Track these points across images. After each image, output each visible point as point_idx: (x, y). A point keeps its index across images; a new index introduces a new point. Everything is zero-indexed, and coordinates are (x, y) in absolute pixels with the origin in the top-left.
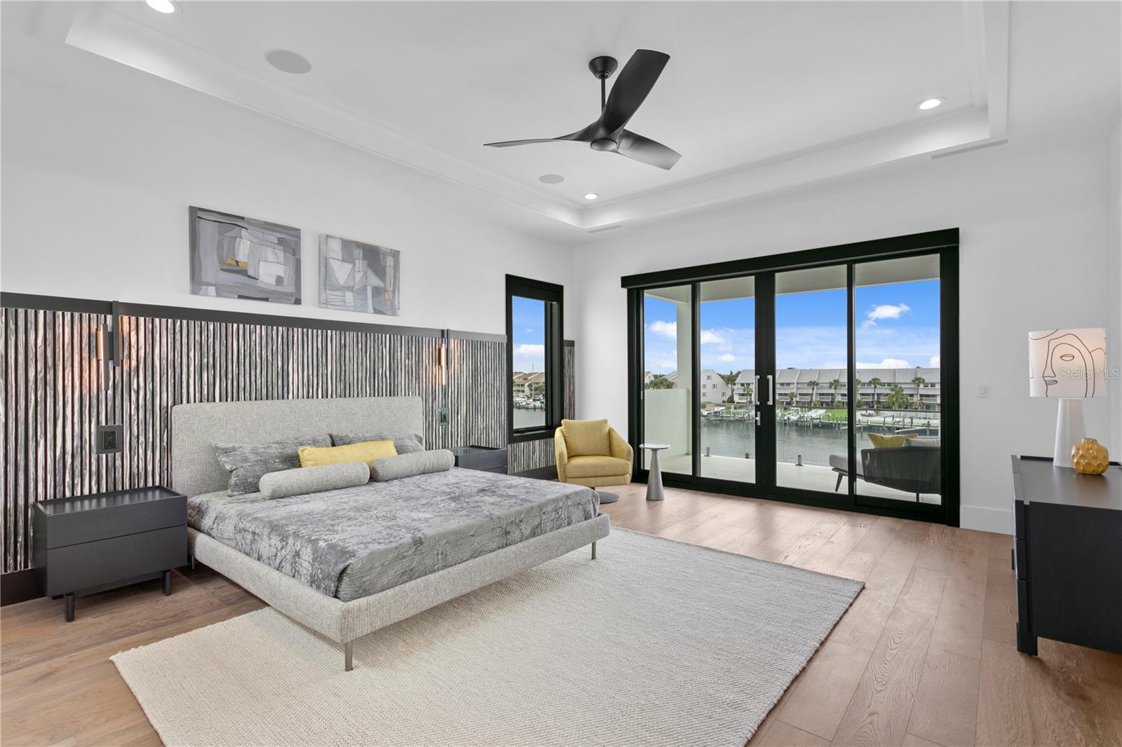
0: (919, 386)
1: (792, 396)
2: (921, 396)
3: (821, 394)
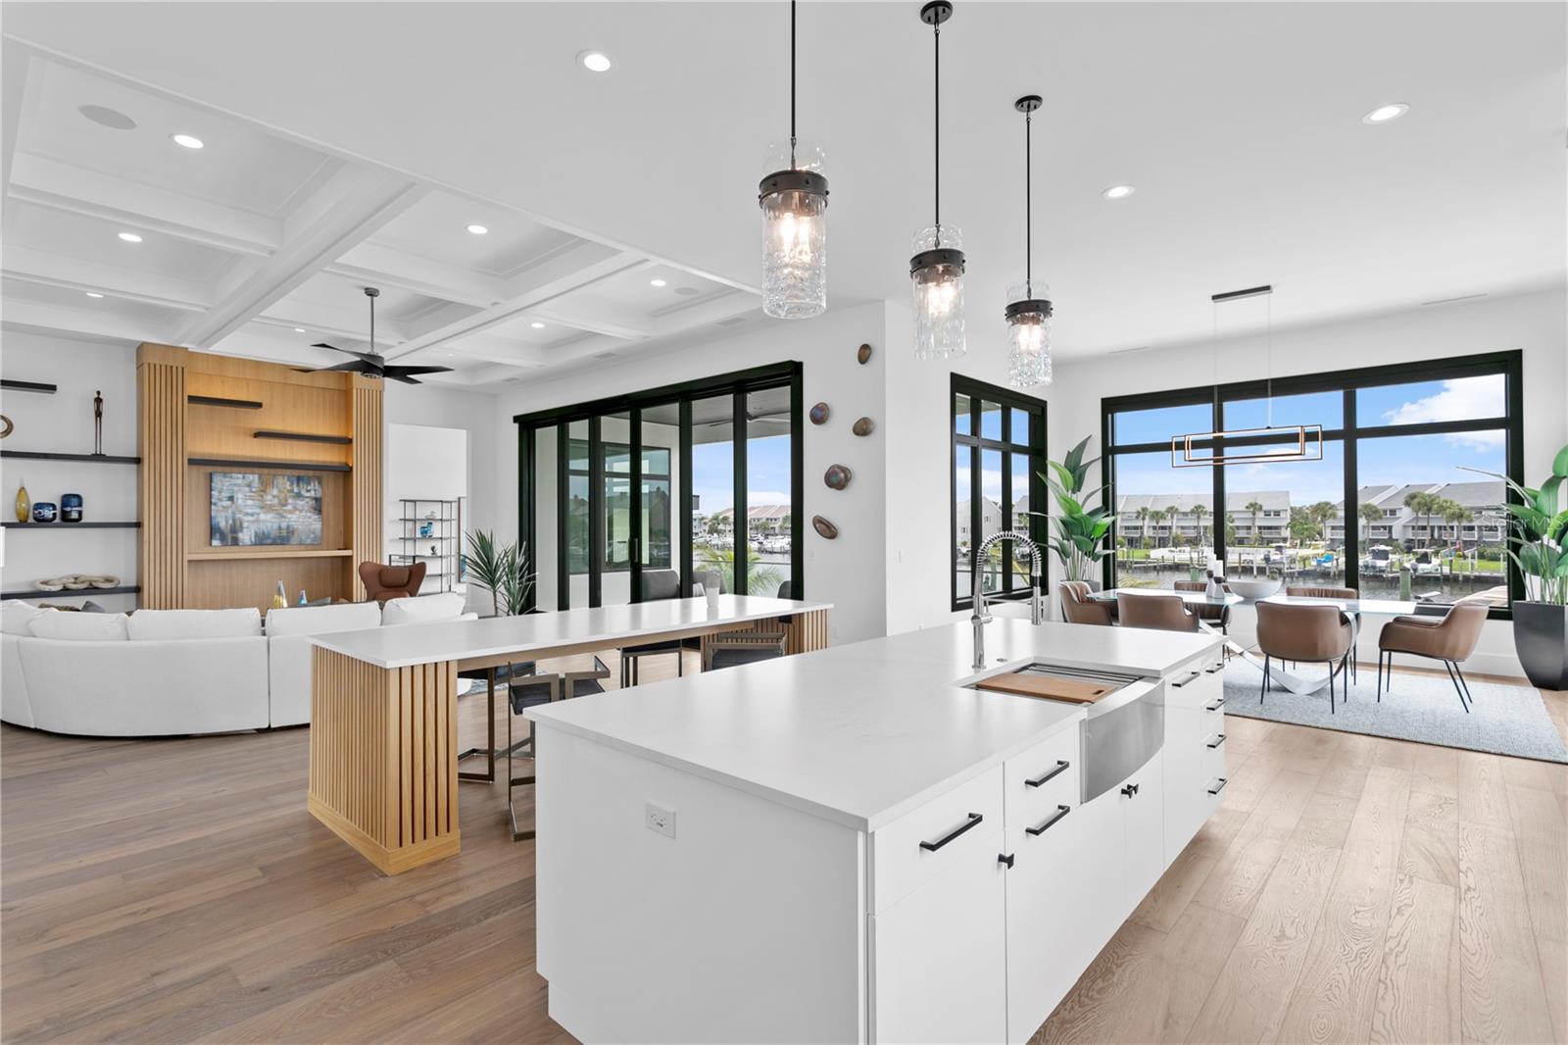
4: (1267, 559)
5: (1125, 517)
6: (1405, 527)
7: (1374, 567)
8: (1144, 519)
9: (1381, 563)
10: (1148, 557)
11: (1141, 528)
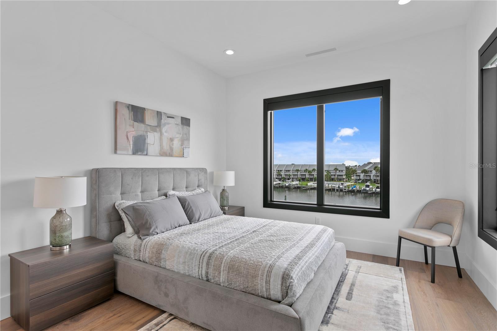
0: (336, 171)
1: (290, 175)
2: (338, 175)
3: (302, 175)
4: (339, 187)
5: (301, 171)
6: (374, 176)
7: (366, 190)
8: (306, 172)
9: (368, 189)
10: (307, 185)
11: (305, 175)
